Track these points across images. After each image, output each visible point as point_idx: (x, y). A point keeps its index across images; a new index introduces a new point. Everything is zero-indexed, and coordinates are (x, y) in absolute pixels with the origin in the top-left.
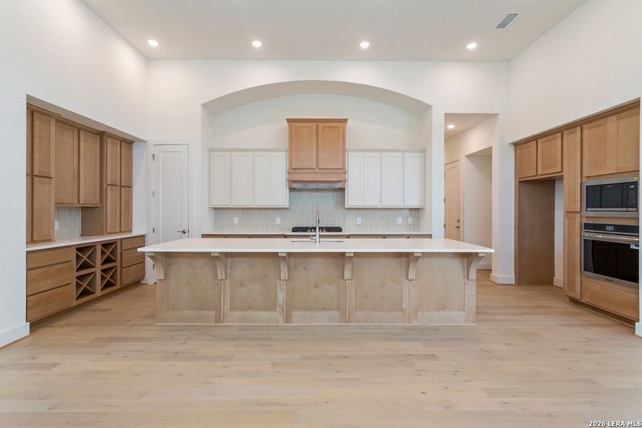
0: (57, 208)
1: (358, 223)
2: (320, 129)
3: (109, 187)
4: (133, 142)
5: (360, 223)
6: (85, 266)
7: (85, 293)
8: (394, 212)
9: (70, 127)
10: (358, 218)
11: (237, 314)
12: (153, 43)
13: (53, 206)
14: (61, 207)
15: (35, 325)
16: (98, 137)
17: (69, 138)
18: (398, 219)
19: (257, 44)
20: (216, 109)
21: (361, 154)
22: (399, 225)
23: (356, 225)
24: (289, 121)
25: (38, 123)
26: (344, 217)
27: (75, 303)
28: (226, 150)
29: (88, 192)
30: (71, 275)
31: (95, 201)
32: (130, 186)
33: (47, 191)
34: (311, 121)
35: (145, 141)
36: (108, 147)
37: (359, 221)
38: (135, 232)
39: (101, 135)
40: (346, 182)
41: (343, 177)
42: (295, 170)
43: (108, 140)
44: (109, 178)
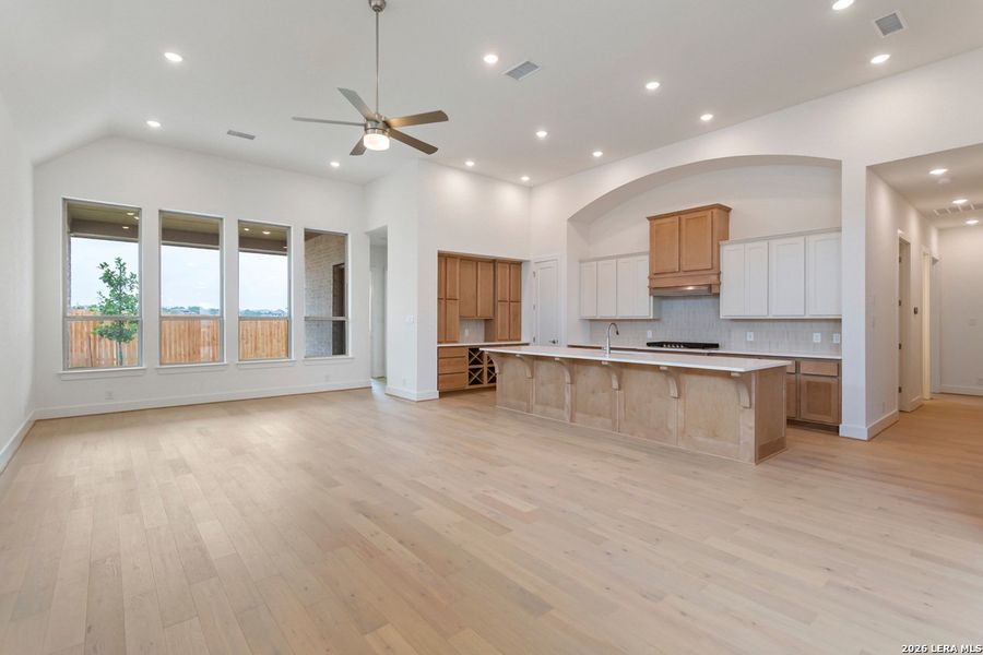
0: (460, 320)
1: (748, 339)
2: (683, 223)
3: (500, 303)
4: (522, 263)
5: (752, 339)
6: (476, 362)
7: (476, 382)
8: (808, 324)
9: (471, 261)
10: (749, 333)
11: (539, 408)
12: (525, 179)
13: (458, 318)
14: (463, 319)
16: (492, 265)
17: (470, 270)
18: (815, 335)
19: (598, 154)
20: (587, 220)
21: (741, 246)
22: (815, 344)
23: (747, 342)
24: (651, 219)
26: (730, 331)
27: (468, 387)
28: (594, 260)
29: (484, 308)
30: (466, 367)
31: (489, 315)
32: (518, 302)
33: (454, 309)
34: (673, 215)
35: (528, 261)
36: (499, 271)
37: (750, 337)
38: (523, 341)
39: (494, 262)
40: (719, 284)
41: (713, 278)
42: (656, 275)
43: (498, 266)
44: (498, 297)
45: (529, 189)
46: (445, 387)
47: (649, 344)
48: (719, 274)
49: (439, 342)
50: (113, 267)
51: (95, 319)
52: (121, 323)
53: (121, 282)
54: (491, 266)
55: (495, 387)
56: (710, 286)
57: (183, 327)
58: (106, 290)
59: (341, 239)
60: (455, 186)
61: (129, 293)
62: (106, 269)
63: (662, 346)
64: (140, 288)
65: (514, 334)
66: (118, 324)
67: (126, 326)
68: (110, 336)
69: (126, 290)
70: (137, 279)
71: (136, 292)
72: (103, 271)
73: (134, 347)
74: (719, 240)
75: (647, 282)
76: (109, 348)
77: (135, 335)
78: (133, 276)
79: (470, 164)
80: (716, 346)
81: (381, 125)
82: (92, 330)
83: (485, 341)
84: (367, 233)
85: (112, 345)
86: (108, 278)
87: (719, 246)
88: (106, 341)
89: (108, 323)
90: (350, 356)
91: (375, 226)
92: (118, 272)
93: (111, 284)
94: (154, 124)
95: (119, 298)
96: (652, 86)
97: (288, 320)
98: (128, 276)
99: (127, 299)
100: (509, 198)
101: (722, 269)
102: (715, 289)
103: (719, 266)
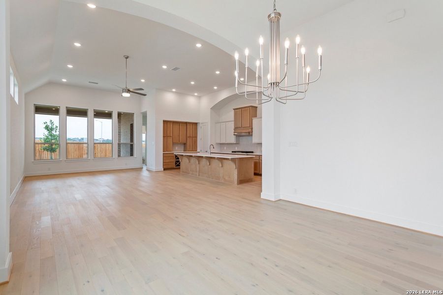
2: (242, 111)
3: (188, 138)
4: (197, 124)
6: (177, 159)
7: (178, 165)
12: (196, 94)
13: (172, 143)
14: (174, 143)
15: (165, 169)
17: (176, 126)
19: (215, 88)
20: (217, 108)
24: (234, 110)
26: (257, 147)
27: (175, 167)
28: (224, 122)
29: (182, 139)
30: (174, 160)
31: (185, 142)
32: (196, 137)
33: (170, 140)
34: (240, 108)
35: (199, 123)
36: (188, 126)
38: (198, 151)
39: (186, 123)
40: (252, 132)
41: (250, 130)
42: (236, 128)
43: (188, 124)
44: (188, 135)
45: (199, 97)
46: (166, 167)
47: (233, 152)
48: (252, 129)
49: (164, 151)
50: (49, 124)
51: (41, 144)
52: (52, 145)
53: (52, 129)
54: (185, 125)
55: (180, 168)
56: (249, 132)
57: (76, 147)
58: (46, 132)
59: (132, 115)
60: (170, 97)
61: (55, 134)
62: (46, 124)
64: (59, 132)
65: (194, 148)
66: (51, 145)
67: (54, 146)
68: (47, 150)
69: (54, 132)
70: (58, 128)
71: (58, 133)
72: (45, 125)
73: (56, 155)
74: (252, 117)
75: (233, 131)
76: (47, 155)
77: (58, 150)
78: (57, 127)
79: (174, 90)
80: (252, 152)
81: (127, 91)
82: (40, 148)
83: (184, 151)
84: (141, 113)
85: (48, 154)
86: (47, 128)
87: (252, 120)
88: (46, 152)
89: (47, 145)
90: (135, 156)
91: (143, 110)
92: (50, 125)
93: (48, 130)
94: (64, 80)
95: (51, 135)
96: (218, 72)
97: (112, 143)
98: (54, 127)
99: (54, 136)
100: (191, 101)
101: (253, 127)
102: (251, 134)
103: (252, 126)
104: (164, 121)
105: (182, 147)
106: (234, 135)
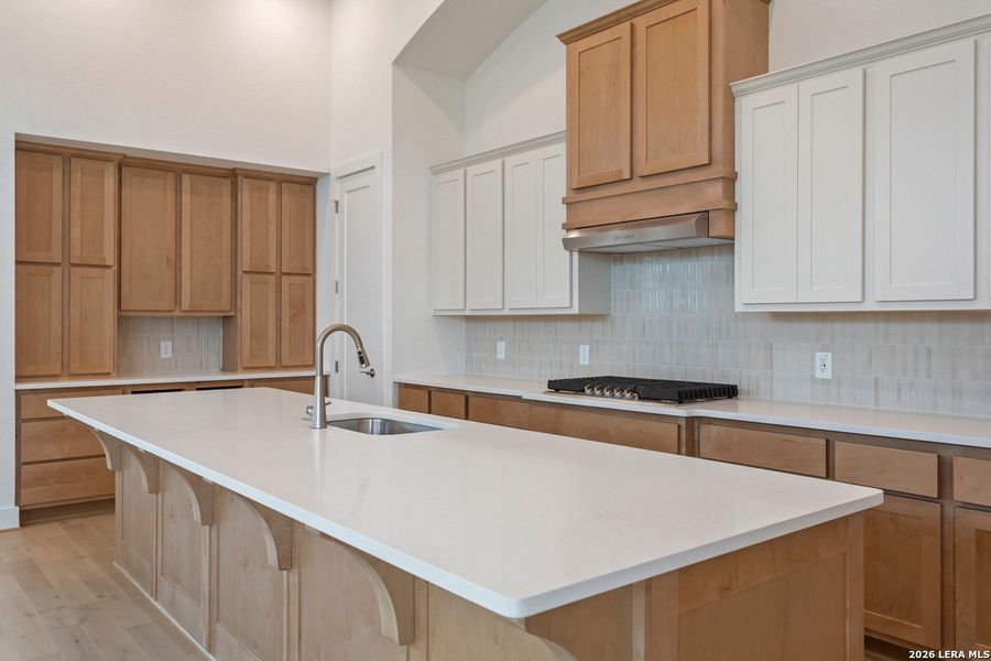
1: (819, 374)
2: (642, 38)
3: (246, 277)
4: (316, 180)
5: (828, 375)
9: (157, 172)
10: (819, 355)
11: (165, 589)
13: (110, 312)
14: (141, 315)
16: (227, 182)
17: (154, 192)
23: (813, 380)
24: (568, 38)
25: (79, 175)
32: (307, 273)
35: (327, 174)
36: (245, 196)
37: (824, 365)
39: (232, 176)
40: (732, 210)
41: (713, 194)
42: (581, 191)
43: (245, 187)
44: (245, 263)
46: (38, 496)
47: (556, 386)
48: (731, 180)
49: (19, 378)
54: (227, 185)
63: (581, 391)
74: (732, 76)
75: (560, 214)
80: (729, 392)
83: (224, 370)
87: (730, 99)
101: (743, 165)
102: (718, 227)
103: (732, 160)
104: (28, 150)
105: (213, 341)
106: (568, 243)
